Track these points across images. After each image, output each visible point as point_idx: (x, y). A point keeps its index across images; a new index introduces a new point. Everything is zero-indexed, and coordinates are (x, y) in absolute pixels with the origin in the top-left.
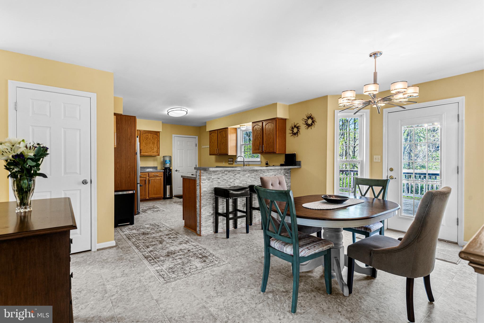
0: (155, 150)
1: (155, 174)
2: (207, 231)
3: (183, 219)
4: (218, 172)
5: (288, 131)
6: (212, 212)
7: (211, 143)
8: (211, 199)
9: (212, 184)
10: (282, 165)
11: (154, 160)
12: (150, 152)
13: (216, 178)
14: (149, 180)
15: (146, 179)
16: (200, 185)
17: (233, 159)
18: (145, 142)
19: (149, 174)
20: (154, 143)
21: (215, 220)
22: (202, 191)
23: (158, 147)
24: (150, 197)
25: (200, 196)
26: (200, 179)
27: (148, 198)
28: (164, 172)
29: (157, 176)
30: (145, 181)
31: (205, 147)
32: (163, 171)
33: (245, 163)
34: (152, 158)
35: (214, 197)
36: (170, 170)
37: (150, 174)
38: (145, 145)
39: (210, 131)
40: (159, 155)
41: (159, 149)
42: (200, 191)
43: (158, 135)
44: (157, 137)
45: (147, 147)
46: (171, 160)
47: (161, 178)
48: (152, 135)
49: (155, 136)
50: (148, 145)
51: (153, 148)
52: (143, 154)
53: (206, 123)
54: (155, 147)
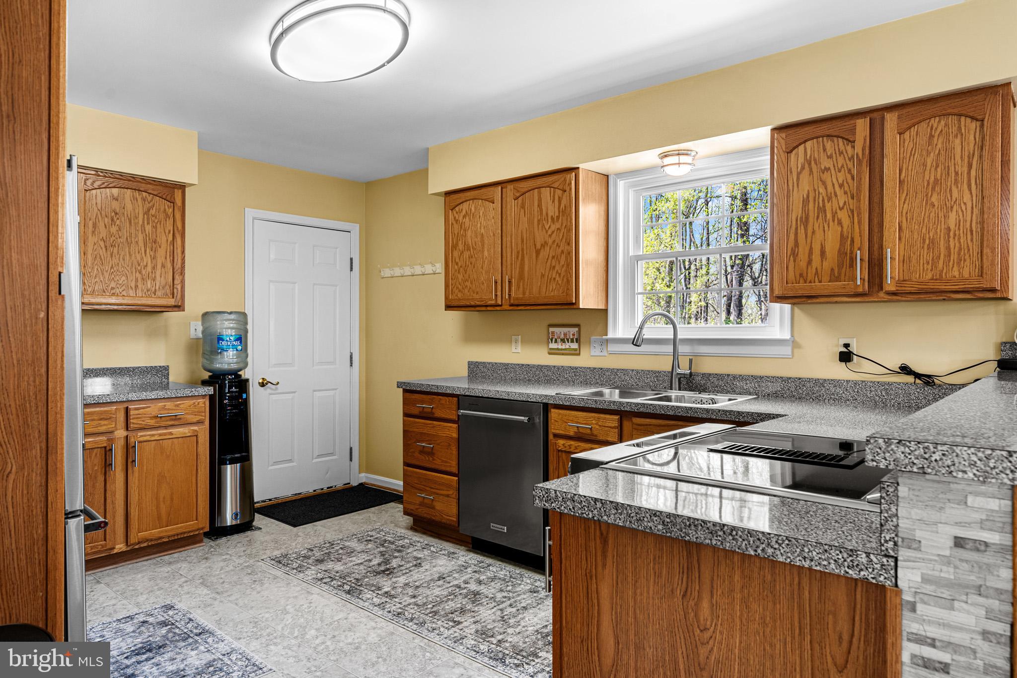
0: (162, 279)
1: (164, 408)
7: (456, 254)
11: (153, 334)
12: (132, 293)
15: (111, 441)
17: (578, 326)
18: (103, 233)
19: (127, 410)
20: (152, 244)
23: (178, 265)
24: (133, 539)
27: (120, 547)
28: (212, 398)
29: (176, 421)
31: (397, 272)
32: (210, 390)
33: (682, 349)
34: (141, 324)
36: (242, 385)
37: (132, 412)
38: (102, 252)
39: (448, 194)
40: (179, 307)
41: (182, 273)
43: (179, 202)
44: (169, 213)
45: (115, 261)
46: (246, 331)
47: (196, 428)
48: (144, 200)
49: (162, 209)
50: (123, 253)
51: (149, 269)
52: (93, 300)
53: (425, 154)
54: (159, 266)
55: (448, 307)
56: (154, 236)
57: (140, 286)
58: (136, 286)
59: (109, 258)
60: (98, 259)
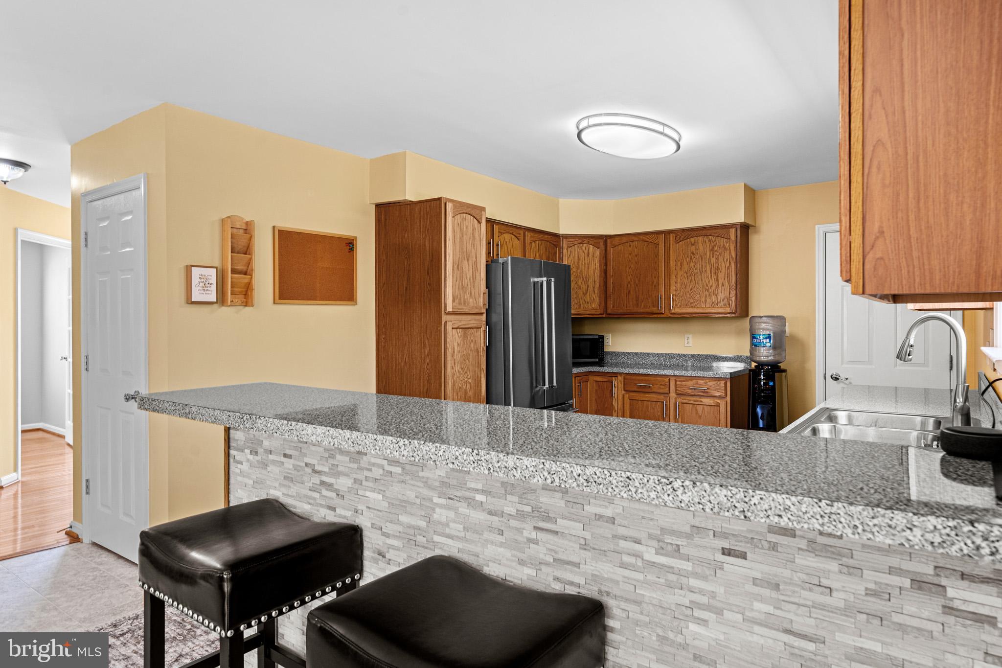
0: (723, 293)
1: (696, 383)
11: (740, 333)
12: (703, 305)
14: (676, 406)
15: (667, 399)
18: (686, 269)
19: (675, 381)
20: (716, 270)
23: (733, 283)
29: (706, 394)
30: (664, 404)
37: (678, 383)
38: (686, 281)
40: (735, 314)
43: (733, 238)
44: (727, 247)
45: (693, 285)
47: (719, 401)
48: (710, 241)
49: (722, 245)
50: (697, 279)
51: (714, 288)
52: (680, 311)
54: (720, 285)
56: (717, 265)
57: (708, 301)
58: (706, 300)
59: (689, 283)
60: (683, 285)
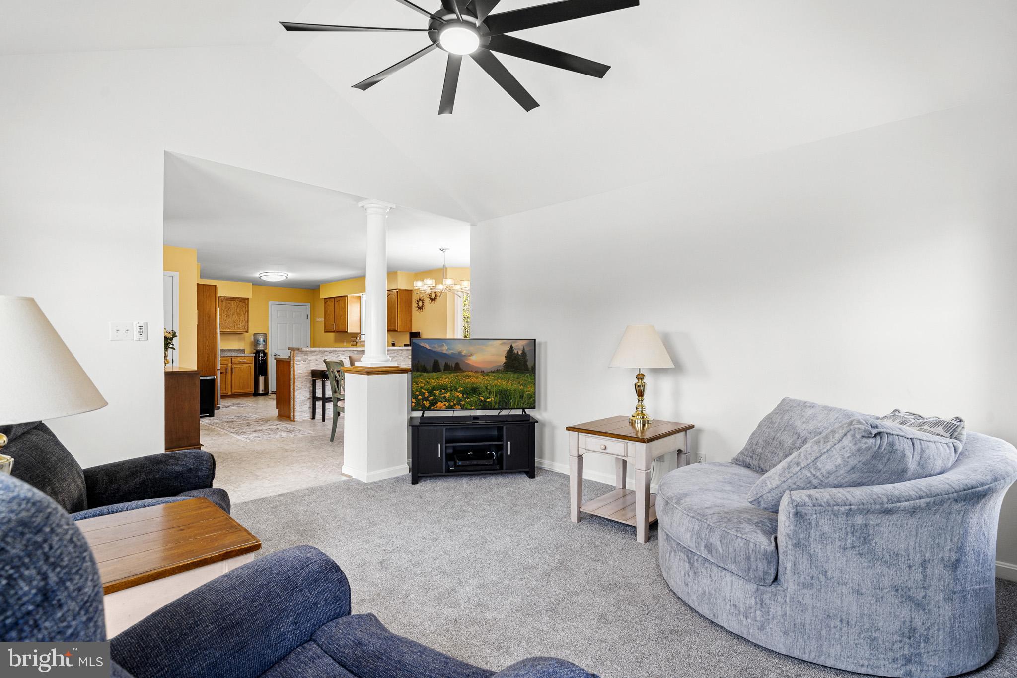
0: (242, 324)
1: (241, 359)
2: (301, 416)
3: (277, 409)
4: (316, 353)
5: (414, 305)
6: (308, 396)
7: (326, 317)
8: (307, 381)
9: (308, 365)
10: (405, 345)
11: (240, 340)
12: (234, 328)
13: (313, 360)
14: (232, 369)
15: (228, 366)
16: (294, 366)
17: (355, 337)
18: (226, 313)
19: (232, 359)
20: (239, 315)
21: (312, 406)
22: (296, 373)
23: (247, 320)
24: (233, 392)
25: (294, 378)
26: (294, 360)
27: (230, 394)
28: (254, 357)
29: (244, 362)
30: (227, 369)
32: (254, 355)
34: (238, 336)
35: (311, 380)
36: (265, 354)
38: (226, 318)
39: (325, 299)
40: (247, 332)
41: (248, 323)
42: (294, 373)
43: (247, 303)
44: (244, 306)
45: (229, 320)
46: (267, 339)
47: (250, 365)
48: (237, 303)
49: (242, 305)
50: (231, 318)
51: (239, 322)
52: (224, 330)
53: (319, 285)
54: (241, 321)
55: (325, 332)
56: (240, 313)
58: (235, 326)
60: (225, 320)
